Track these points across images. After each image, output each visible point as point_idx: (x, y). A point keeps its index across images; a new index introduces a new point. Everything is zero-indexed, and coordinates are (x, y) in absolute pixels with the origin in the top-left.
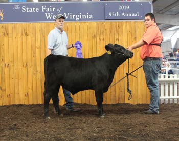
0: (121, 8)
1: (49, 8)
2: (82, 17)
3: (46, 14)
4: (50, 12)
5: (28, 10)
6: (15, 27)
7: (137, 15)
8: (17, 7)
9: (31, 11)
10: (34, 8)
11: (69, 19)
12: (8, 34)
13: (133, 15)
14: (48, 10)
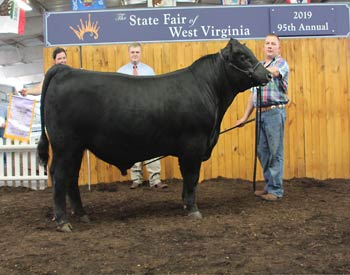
0: (298, 16)
1: (176, 17)
2: (232, 32)
3: (171, 28)
4: (177, 25)
5: (141, 22)
6: (118, 51)
7: (325, 28)
8: (121, 18)
9: (145, 23)
10: (150, 19)
11: (209, 36)
12: (107, 63)
13: (319, 28)
14: (174, 22)
